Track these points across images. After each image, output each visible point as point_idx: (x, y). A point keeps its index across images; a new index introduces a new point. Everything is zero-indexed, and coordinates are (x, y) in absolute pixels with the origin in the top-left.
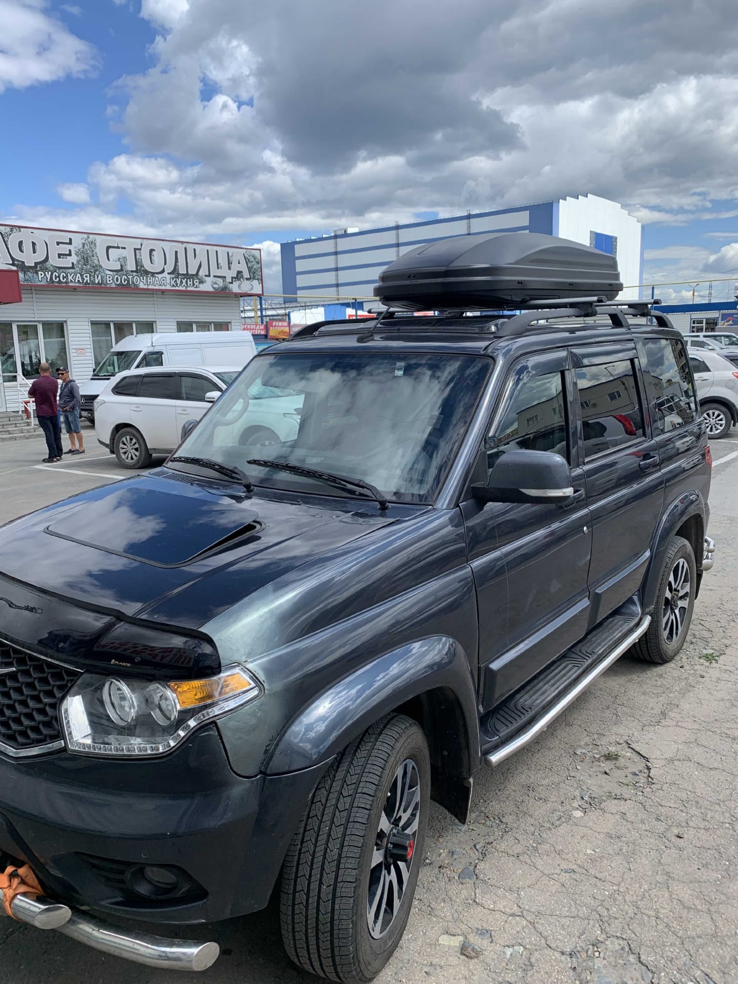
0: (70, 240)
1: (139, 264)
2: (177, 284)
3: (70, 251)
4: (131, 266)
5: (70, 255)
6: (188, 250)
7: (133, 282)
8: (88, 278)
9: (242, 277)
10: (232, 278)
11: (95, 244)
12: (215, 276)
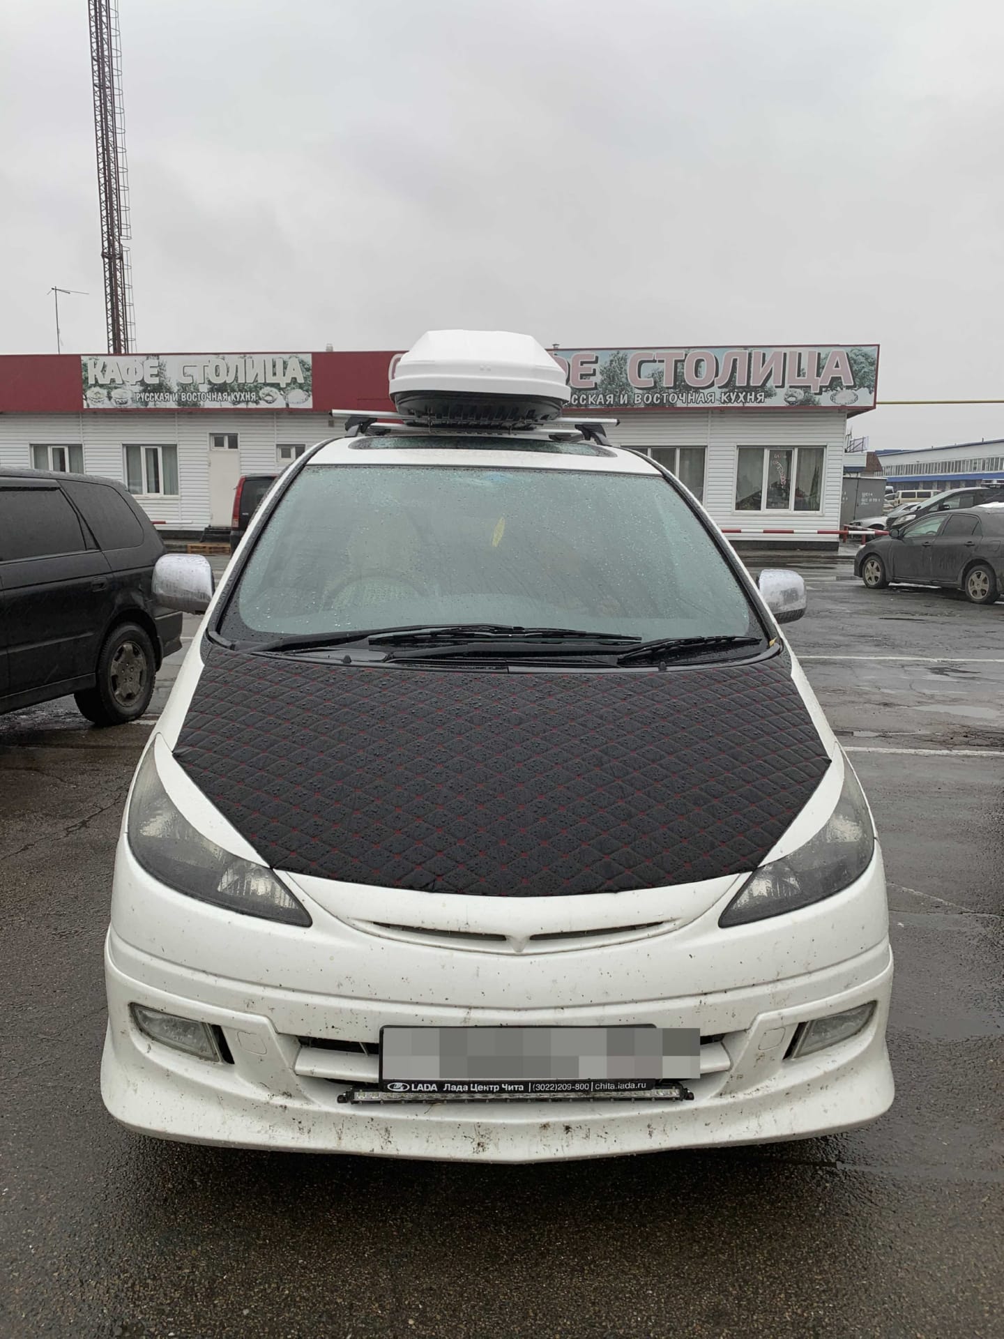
0: (597, 358)
1: (680, 378)
2: (731, 399)
3: (594, 370)
4: (668, 381)
5: (594, 374)
6: (753, 356)
7: (668, 400)
8: (612, 399)
9: (840, 385)
10: (821, 387)
11: (626, 363)
12: (791, 387)
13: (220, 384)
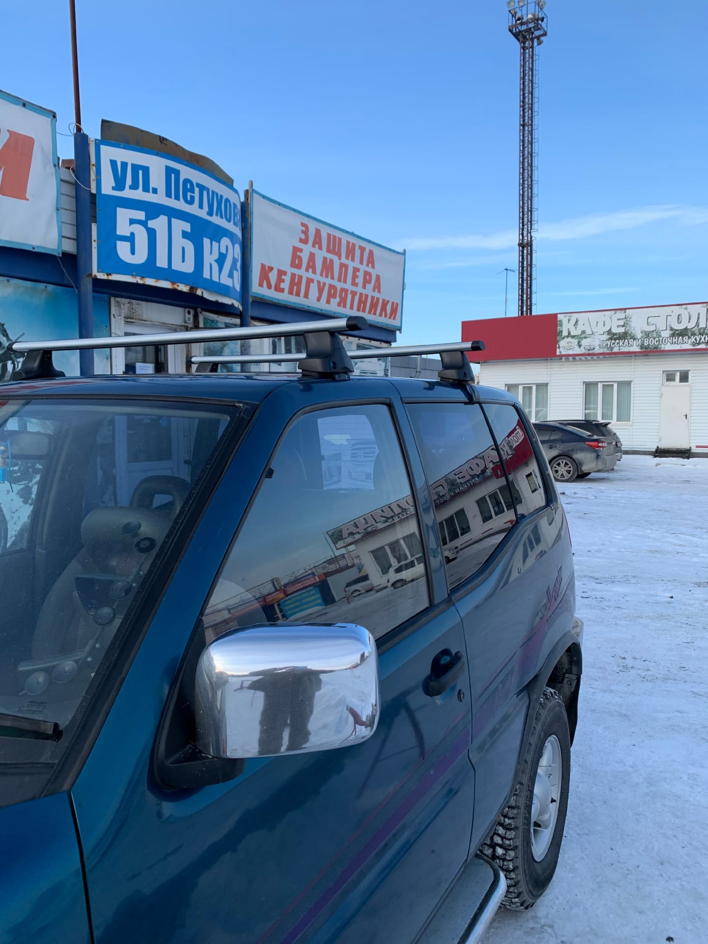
13: (681, 330)
